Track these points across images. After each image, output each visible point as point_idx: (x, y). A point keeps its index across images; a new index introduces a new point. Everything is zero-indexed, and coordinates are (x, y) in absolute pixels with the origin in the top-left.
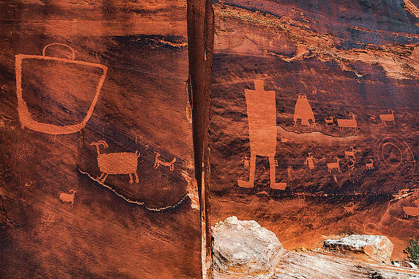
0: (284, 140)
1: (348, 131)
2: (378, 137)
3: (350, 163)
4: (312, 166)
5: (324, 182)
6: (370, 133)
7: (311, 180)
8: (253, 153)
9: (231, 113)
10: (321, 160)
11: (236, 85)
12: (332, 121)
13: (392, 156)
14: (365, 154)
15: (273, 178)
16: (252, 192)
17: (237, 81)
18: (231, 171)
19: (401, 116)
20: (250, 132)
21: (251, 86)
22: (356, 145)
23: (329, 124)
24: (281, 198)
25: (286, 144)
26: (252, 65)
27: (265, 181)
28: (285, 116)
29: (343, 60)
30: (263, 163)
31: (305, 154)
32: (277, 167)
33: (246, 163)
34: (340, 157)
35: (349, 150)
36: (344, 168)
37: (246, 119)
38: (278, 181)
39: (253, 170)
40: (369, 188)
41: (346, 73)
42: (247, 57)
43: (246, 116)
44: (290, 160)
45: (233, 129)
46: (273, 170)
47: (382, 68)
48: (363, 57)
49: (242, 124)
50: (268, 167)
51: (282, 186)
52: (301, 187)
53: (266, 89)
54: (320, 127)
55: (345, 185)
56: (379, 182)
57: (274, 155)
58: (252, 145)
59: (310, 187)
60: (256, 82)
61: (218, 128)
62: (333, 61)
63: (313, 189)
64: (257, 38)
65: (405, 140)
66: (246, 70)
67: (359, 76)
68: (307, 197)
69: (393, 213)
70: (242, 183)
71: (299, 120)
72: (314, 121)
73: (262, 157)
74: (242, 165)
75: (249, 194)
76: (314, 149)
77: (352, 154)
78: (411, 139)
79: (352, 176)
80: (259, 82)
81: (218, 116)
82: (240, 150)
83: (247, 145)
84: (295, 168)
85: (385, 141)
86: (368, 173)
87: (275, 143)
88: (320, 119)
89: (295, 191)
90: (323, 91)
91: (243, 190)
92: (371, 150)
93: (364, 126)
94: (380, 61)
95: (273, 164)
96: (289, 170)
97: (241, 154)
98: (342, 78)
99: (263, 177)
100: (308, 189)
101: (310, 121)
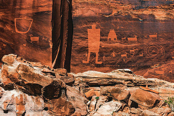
0: (103, 47)
1: (132, 42)
2: (148, 44)
3: (132, 54)
4: (114, 55)
5: (119, 61)
6: (143, 42)
7: (113, 61)
8: (89, 51)
9: (81, 38)
10: (118, 53)
11: (84, 28)
12: (125, 39)
13: (153, 51)
14: (140, 51)
15: (97, 60)
16: (88, 65)
17: (85, 26)
18: (80, 58)
19: (161, 35)
20: (89, 44)
21: (91, 28)
22: (136, 47)
23: (123, 40)
24: (99, 67)
25: (104, 48)
26: (91, 20)
27: (93, 61)
28: (104, 38)
29: (135, 14)
30: (93, 55)
31: (112, 51)
32: (99, 56)
33: (86, 55)
34: (127, 52)
35: (132, 49)
36: (129, 56)
37: (87, 40)
38: (99, 61)
39: (89, 57)
40: (139, 64)
41: (134, 19)
42: (89, 17)
43: (88, 38)
44: (105, 54)
45: (82, 43)
46: (97, 57)
47: (154, 16)
48: (145, 12)
49: (85, 42)
50: (95, 56)
51: (100, 63)
52: (108, 63)
53: (97, 28)
54: (119, 41)
55: (128, 63)
56: (145, 61)
57: (98, 52)
58: (89, 49)
59: (112, 63)
60: (92, 26)
61: (76, 43)
62: (129, 15)
63: (114, 64)
64: (94, 9)
65: (161, 45)
66: (88, 22)
67: (141, 20)
68: (110, 66)
69: (150, 73)
70: (84, 62)
71: (110, 39)
72: (117, 39)
73: (93, 53)
74: (85, 56)
75: (87, 65)
76: (116, 49)
77: (133, 51)
78: (164, 45)
79: (132, 59)
80: (94, 26)
81: (76, 39)
82: (84, 50)
83: (87, 49)
84: (106, 56)
85: (151, 46)
86: (140, 58)
87: (99, 48)
88: (119, 38)
89: (105, 64)
90: (122, 27)
91: (84, 64)
92: (143, 49)
93: (140, 40)
94: (154, 13)
95: (97, 55)
96: (104, 57)
97: (84, 52)
98: (133, 22)
99: (93, 60)
100: (111, 64)
101: (115, 39)
